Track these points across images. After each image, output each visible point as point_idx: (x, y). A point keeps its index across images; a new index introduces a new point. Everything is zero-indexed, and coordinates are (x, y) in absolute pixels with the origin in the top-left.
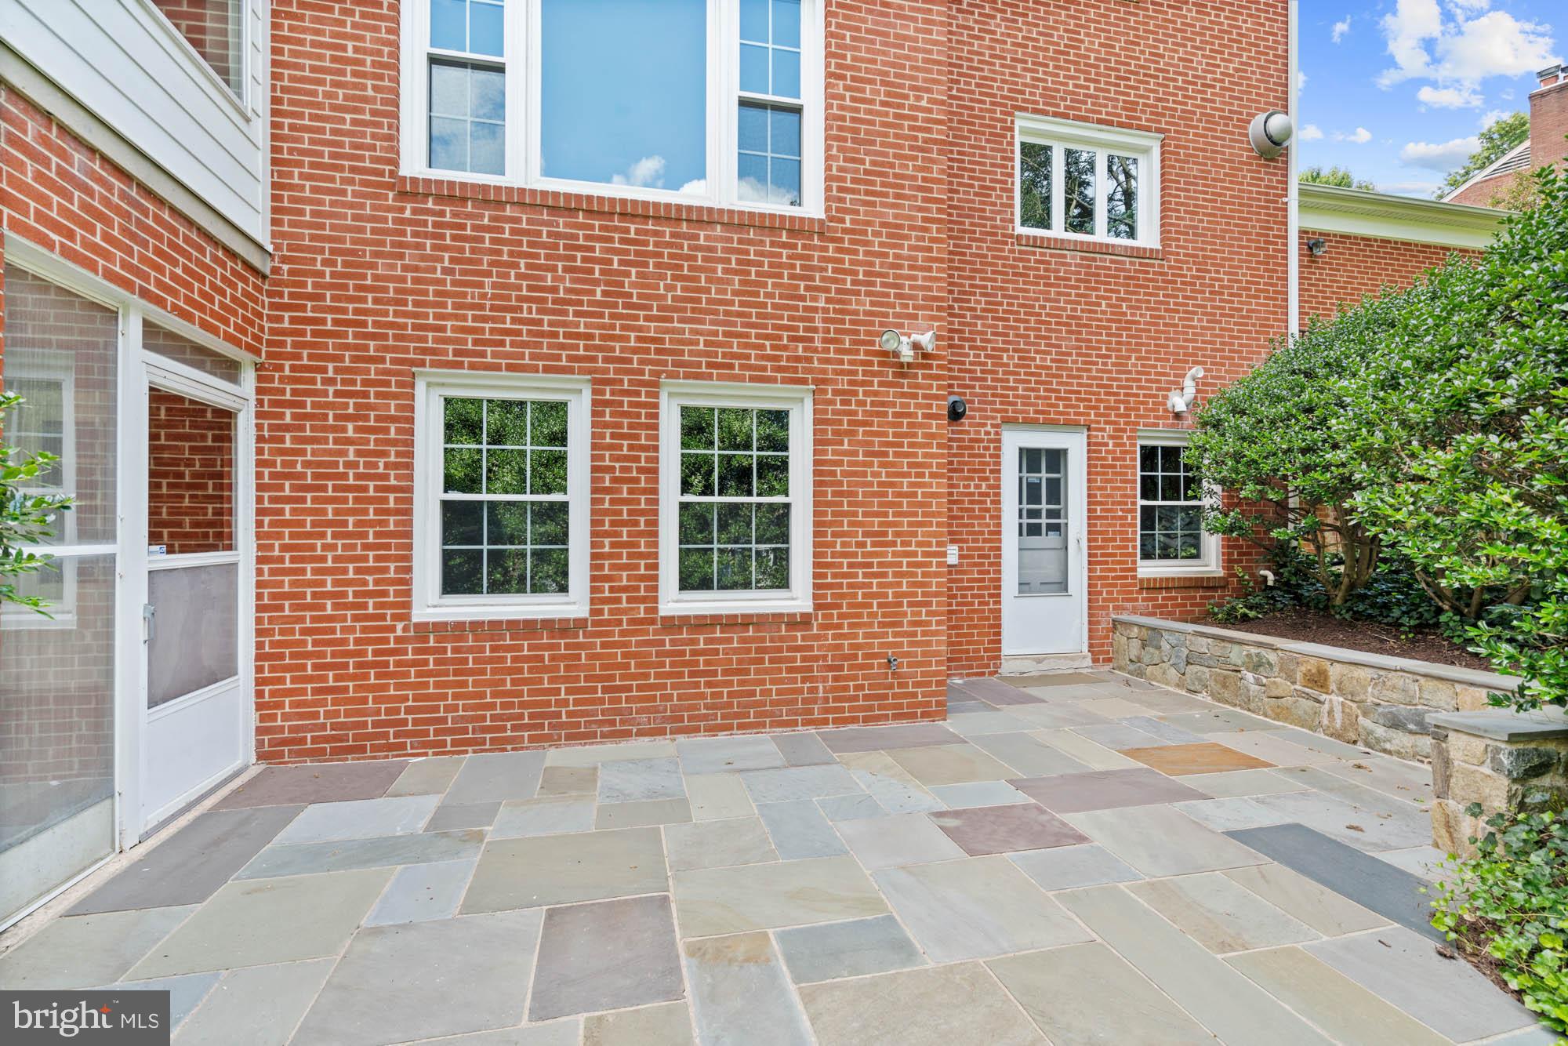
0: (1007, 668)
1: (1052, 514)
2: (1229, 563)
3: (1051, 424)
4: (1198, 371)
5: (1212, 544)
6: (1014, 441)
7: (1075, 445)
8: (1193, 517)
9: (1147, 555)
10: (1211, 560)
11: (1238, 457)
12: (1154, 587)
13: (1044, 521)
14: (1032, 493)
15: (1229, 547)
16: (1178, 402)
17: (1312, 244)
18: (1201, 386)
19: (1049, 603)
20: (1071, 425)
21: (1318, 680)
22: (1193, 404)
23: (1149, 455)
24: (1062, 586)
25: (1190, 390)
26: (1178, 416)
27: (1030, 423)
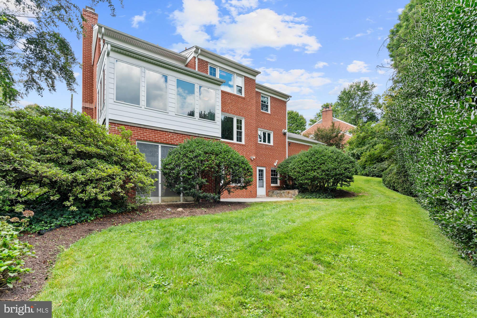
0: (257, 196)
1: (262, 178)
2: (280, 184)
3: (262, 167)
4: (277, 161)
5: (279, 181)
6: (258, 168)
7: (264, 169)
8: (276, 179)
9: (272, 183)
10: (278, 184)
11: (282, 171)
12: (273, 187)
13: (261, 178)
14: (259, 175)
15: (281, 182)
16: (275, 164)
17: (289, 143)
18: (278, 162)
19: (262, 189)
20: (264, 167)
21: (289, 193)
22: (277, 165)
23: (272, 170)
24: (263, 187)
25: (276, 163)
26: (275, 166)
27: (260, 166)
